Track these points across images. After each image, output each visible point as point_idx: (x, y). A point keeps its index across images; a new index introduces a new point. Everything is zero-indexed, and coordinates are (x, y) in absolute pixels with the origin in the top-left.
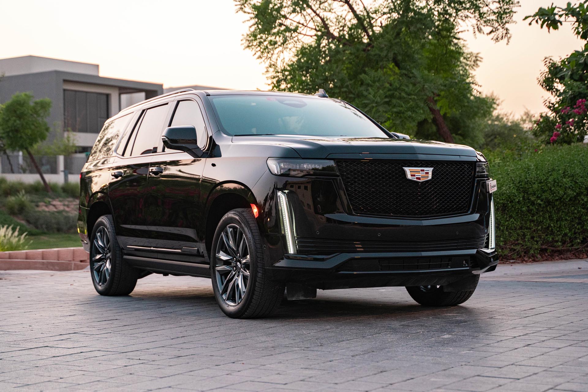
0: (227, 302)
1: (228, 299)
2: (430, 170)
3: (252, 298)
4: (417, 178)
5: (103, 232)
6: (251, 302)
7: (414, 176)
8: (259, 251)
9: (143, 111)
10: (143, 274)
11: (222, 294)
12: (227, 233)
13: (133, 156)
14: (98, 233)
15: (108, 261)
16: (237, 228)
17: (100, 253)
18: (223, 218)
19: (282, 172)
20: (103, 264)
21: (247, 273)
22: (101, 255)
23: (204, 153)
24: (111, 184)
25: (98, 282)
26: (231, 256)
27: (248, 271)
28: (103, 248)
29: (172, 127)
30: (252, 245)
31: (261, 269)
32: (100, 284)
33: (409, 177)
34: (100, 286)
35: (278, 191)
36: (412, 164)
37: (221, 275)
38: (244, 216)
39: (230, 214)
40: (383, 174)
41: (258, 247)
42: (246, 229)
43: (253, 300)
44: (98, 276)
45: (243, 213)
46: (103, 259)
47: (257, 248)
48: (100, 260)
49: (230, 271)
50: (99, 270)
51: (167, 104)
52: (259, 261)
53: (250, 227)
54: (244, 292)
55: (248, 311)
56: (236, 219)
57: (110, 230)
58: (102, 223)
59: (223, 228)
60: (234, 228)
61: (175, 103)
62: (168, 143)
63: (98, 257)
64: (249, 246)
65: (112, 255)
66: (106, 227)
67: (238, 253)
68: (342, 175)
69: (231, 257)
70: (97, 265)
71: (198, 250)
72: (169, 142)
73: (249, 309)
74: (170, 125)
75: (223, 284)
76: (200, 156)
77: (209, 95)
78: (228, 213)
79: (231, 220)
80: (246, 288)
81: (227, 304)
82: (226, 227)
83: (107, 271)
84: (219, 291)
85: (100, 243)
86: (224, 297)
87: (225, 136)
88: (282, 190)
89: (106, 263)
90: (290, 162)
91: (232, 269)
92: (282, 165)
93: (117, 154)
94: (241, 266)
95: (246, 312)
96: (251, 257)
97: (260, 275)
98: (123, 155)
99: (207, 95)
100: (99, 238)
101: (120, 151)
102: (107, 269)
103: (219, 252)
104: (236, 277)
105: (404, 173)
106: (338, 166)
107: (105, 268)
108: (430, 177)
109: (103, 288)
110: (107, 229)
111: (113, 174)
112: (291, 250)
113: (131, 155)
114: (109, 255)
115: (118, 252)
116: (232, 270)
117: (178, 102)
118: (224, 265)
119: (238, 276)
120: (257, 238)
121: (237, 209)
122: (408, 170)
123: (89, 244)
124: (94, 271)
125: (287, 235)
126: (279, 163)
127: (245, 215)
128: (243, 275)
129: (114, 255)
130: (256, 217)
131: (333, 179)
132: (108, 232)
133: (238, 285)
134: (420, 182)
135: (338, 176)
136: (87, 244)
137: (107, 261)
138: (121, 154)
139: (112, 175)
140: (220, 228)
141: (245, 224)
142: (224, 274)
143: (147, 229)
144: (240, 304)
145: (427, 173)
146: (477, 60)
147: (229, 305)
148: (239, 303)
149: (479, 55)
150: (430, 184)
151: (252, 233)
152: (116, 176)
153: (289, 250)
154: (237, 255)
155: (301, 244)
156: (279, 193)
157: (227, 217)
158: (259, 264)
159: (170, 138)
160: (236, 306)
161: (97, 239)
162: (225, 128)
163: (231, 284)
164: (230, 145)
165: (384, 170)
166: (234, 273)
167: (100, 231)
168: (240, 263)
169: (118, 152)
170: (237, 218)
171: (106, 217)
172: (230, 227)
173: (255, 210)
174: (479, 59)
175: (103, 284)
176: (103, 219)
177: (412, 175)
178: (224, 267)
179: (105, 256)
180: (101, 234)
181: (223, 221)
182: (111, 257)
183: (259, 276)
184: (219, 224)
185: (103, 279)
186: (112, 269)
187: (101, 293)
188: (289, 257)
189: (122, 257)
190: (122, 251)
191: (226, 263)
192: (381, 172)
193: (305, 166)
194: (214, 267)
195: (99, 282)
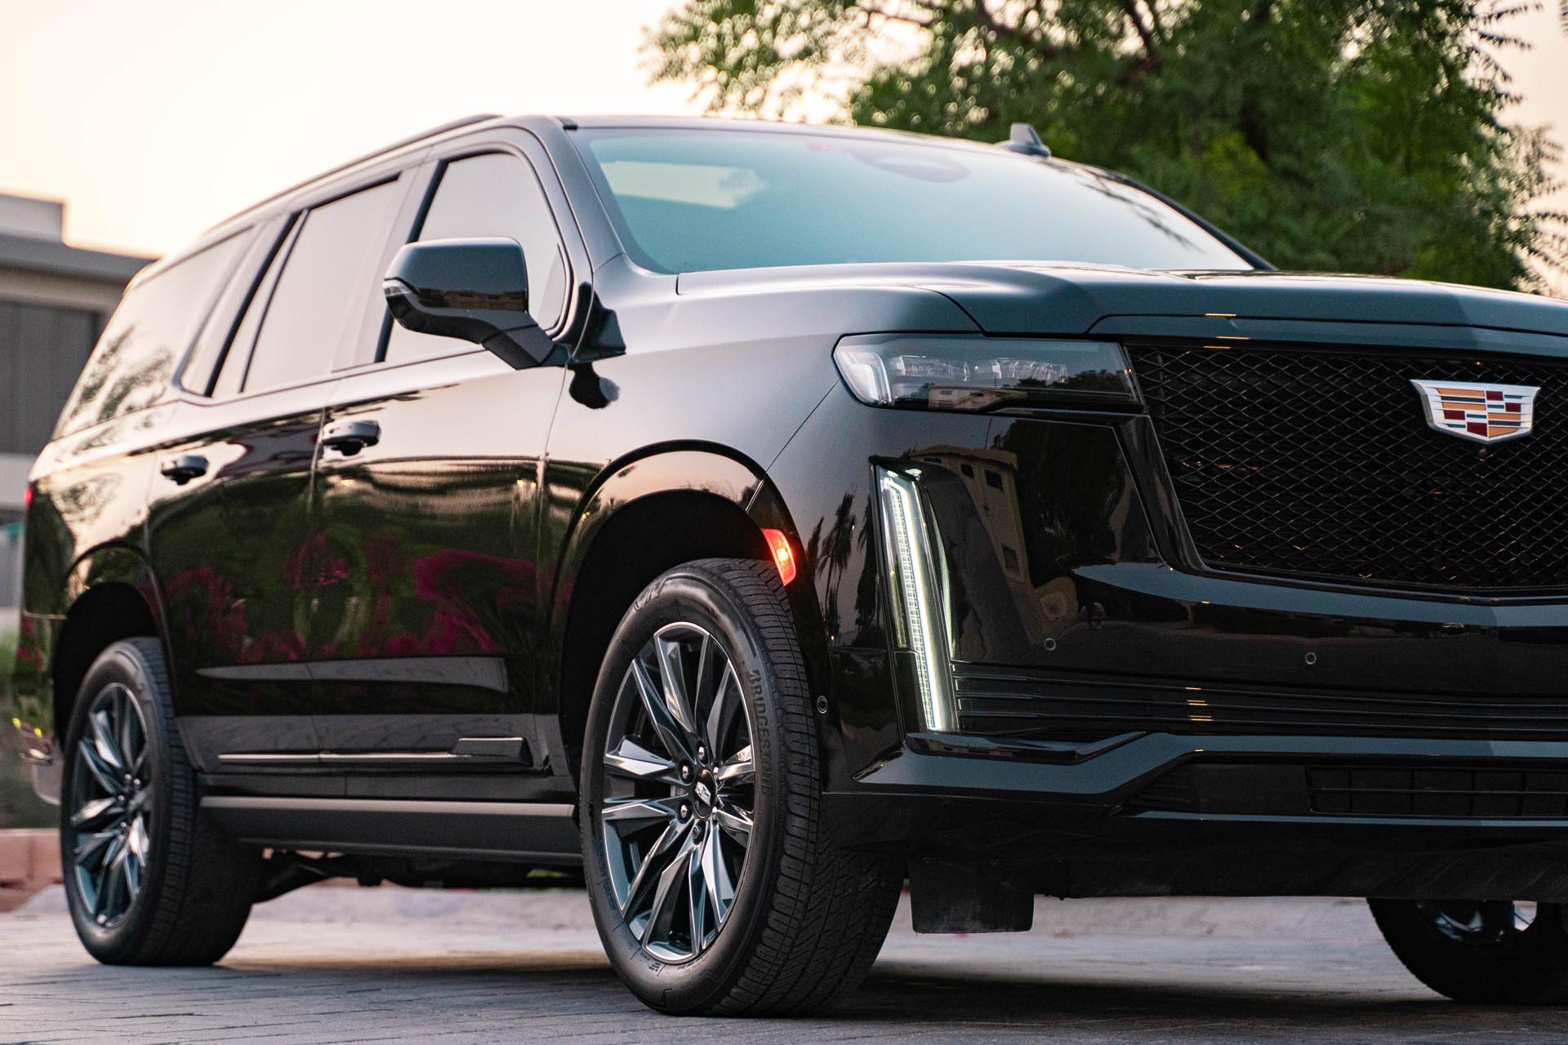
0: (651, 949)
1: (655, 937)
2: (1527, 395)
3: (762, 922)
4: (1472, 427)
5: (117, 708)
6: (757, 939)
7: (1460, 415)
8: (793, 727)
9: (294, 217)
10: (273, 883)
11: (628, 919)
12: (654, 661)
13: (248, 392)
14: (97, 711)
15: (138, 823)
16: (699, 638)
17: (101, 794)
18: (640, 602)
19: (903, 391)
20: (114, 837)
21: (743, 821)
22: (107, 803)
23: (555, 345)
24: (158, 510)
25: (91, 909)
26: (668, 758)
27: (743, 814)
28: (115, 774)
29: (424, 242)
30: (768, 700)
31: (805, 801)
32: (102, 919)
33: (1438, 419)
34: (103, 925)
35: (881, 471)
36: (1451, 368)
37: (625, 842)
38: (730, 587)
39: (672, 584)
40: (1313, 413)
41: (792, 709)
42: (739, 638)
43: (767, 933)
44: (94, 885)
45: (727, 575)
46: (117, 816)
47: (785, 713)
48: (103, 821)
49: (662, 823)
50: (96, 866)
51: (394, 178)
52: (795, 768)
53: (757, 628)
54: (727, 902)
55: (742, 981)
56: (694, 600)
57: (147, 696)
58: (115, 673)
59: (638, 645)
60: (689, 641)
61: (431, 169)
62: (409, 307)
63: (93, 809)
64: (753, 706)
65: (157, 799)
66: (133, 687)
67: (700, 744)
68: (1154, 406)
69: (671, 764)
70: (88, 844)
71: (525, 744)
72: (414, 301)
73: (747, 972)
74: (415, 236)
75: (631, 876)
76: (540, 359)
77: (574, 128)
78: (662, 580)
79: (677, 607)
80: (734, 885)
81: (649, 957)
82: (649, 636)
83: (132, 865)
84: (614, 906)
85: (106, 753)
86: (638, 928)
87: (642, 272)
88: (898, 465)
89: (126, 833)
90: (931, 354)
91: (672, 812)
92: (900, 365)
93: (184, 390)
94: (713, 798)
95: (736, 984)
96: (759, 752)
97: (797, 825)
98: (209, 392)
99: (567, 128)
100: (99, 733)
101: (197, 378)
102: (132, 856)
103: (615, 746)
104: (689, 844)
105: (1417, 403)
106: (1137, 367)
107: (123, 854)
108: (1526, 424)
109: (113, 933)
110: (137, 693)
111: (169, 466)
112: (936, 716)
113: (242, 390)
114: (140, 797)
115: (179, 784)
116: (671, 817)
117: (443, 166)
118: (637, 796)
119: (697, 842)
120: (787, 672)
121: (699, 562)
122: (1430, 390)
123: (59, 764)
124: (79, 870)
125: (918, 654)
126: (886, 357)
127: (734, 583)
128: (722, 831)
129: (164, 799)
130: (786, 582)
131: (1117, 422)
132: (143, 703)
133: (699, 875)
134: (1480, 444)
135: (1137, 409)
136: (50, 762)
137: (130, 825)
138: (201, 387)
139: (166, 473)
140: (624, 642)
141: (734, 618)
142: (638, 835)
143: (307, 676)
144: (709, 952)
145: (1514, 408)
146: (1540, 155)
147: (659, 962)
148: (702, 952)
149: (1549, 136)
150: (1526, 455)
151: (766, 652)
152: (179, 475)
153: (928, 717)
154: (693, 753)
155: (974, 694)
156: (889, 482)
157: (654, 594)
158: (794, 780)
159: (418, 287)
160: (690, 962)
161: (92, 737)
162: (645, 247)
163: (670, 873)
164: (669, 306)
165: (1333, 388)
166: (680, 828)
167: (107, 707)
168: (709, 783)
169: (187, 381)
170: (701, 594)
171: (134, 644)
172: (667, 638)
173: (783, 554)
174: (1546, 150)
175: (111, 917)
176: (123, 656)
177: (1449, 415)
178: (637, 804)
179: (125, 805)
180: (110, 719)
181: (640, 611)
182: (148, 807)
183: (795, 831)
184: (622, 627)
185: (112, 900)
186: (152, 854)
187: (105, 955)
188: (925, 747)
189: (197, 801)
190: (195, 780)
191: (648, 787)
192: (1320, 396)
193: (996, 368)
194: (596, 806)
195: (98, 912)
